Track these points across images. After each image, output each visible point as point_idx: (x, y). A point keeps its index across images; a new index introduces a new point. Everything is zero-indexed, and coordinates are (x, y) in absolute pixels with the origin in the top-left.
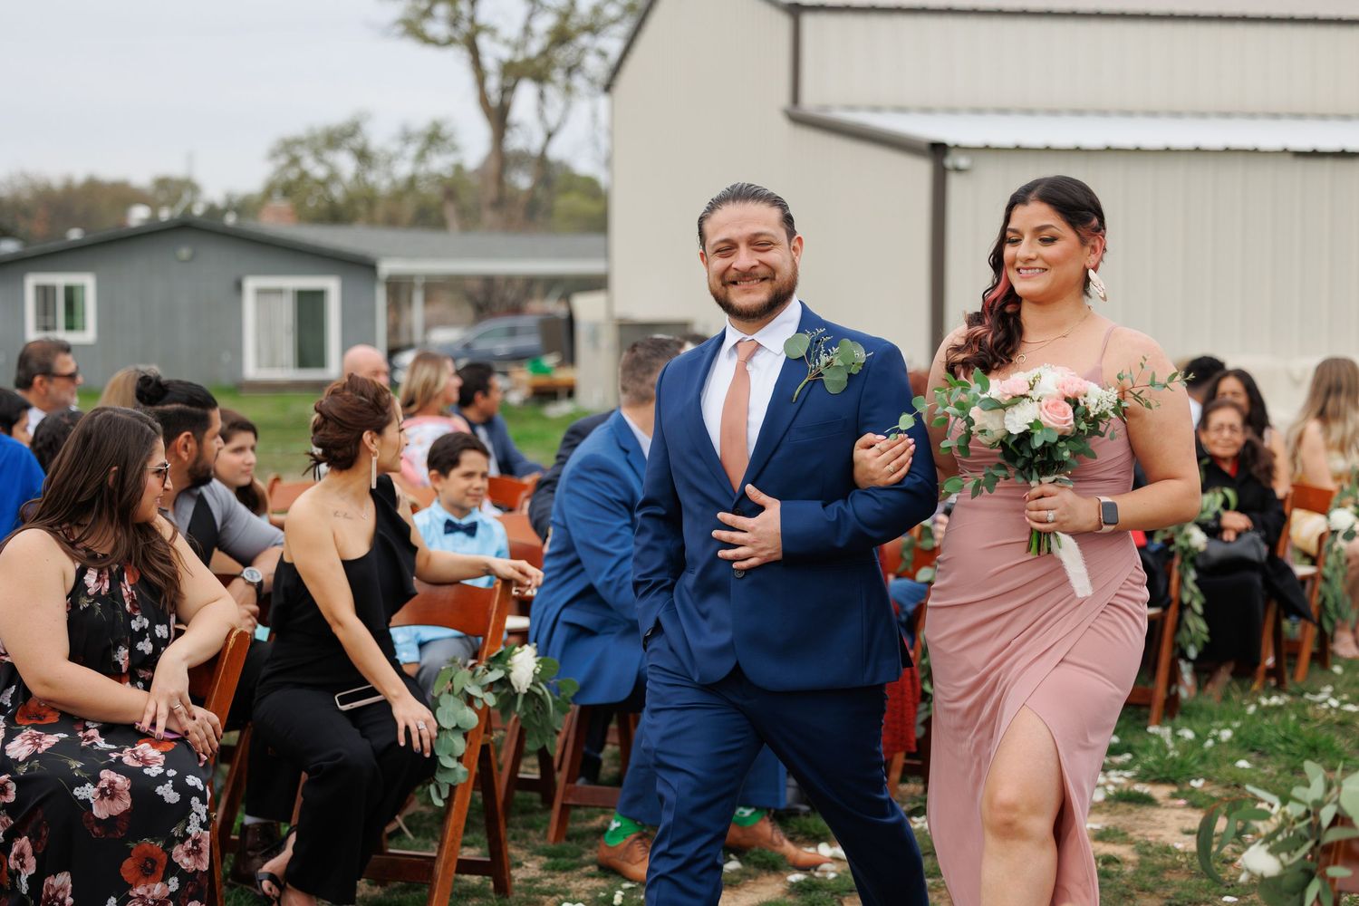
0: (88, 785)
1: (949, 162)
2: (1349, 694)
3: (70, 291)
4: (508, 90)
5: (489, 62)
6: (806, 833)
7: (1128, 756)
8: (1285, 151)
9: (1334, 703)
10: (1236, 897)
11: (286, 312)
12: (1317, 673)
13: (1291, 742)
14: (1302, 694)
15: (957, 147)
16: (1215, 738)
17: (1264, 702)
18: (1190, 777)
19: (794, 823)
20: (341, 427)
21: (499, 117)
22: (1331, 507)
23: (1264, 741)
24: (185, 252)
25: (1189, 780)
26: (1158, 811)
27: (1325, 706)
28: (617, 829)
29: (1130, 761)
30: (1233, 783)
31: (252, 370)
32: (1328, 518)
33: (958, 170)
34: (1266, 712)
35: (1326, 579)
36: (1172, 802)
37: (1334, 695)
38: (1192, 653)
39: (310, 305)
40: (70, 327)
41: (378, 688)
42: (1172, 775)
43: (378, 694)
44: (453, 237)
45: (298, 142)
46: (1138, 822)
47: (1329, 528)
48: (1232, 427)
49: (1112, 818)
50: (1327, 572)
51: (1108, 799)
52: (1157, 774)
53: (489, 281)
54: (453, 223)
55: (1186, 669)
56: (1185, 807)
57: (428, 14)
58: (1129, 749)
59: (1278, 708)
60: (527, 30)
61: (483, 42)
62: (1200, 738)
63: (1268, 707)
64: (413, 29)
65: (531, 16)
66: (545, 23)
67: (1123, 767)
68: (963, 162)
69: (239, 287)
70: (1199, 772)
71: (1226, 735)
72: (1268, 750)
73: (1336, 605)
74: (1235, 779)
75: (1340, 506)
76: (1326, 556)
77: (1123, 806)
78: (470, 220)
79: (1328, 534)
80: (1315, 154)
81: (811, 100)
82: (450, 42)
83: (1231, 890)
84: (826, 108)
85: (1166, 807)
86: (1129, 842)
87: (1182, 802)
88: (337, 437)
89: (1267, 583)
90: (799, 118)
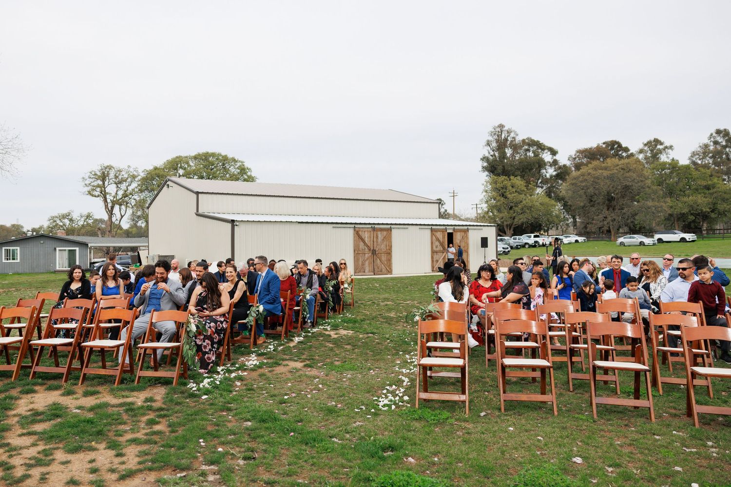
1: (235, 224)
3: (13, 250)
4: (112, 208)
5: (109, 201)
11: (66, 254)
21: (111, 213)
24: (42, 242)
31: (57, 268)
39: (72, 253)
40: (13, 259)
44: (100, 238)
45: (56, 217)
53: (108, 248)
54: (100, 236)
57: (93, 190)
60: (116, 194)
61: (108, 196)
64: (90, 193)
65: (117, 191)
66: (120, 193)
68: (237, 224)
69: (55, 249)
78: (103, 234)
80: (302, 222)
82: (98, 196)
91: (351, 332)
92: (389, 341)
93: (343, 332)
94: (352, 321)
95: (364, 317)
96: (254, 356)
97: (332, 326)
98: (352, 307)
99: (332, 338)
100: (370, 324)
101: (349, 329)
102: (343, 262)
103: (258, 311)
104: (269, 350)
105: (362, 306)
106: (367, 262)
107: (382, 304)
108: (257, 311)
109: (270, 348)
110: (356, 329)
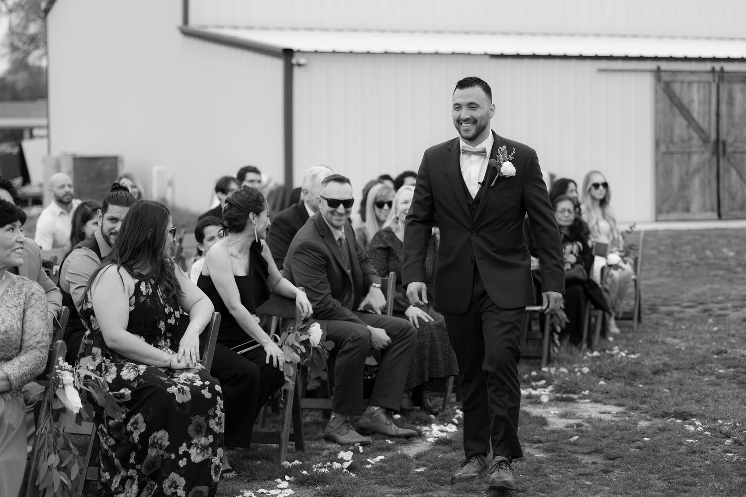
0: (173, 386)
1: (294, 61)
2: (628, 350)
6: (420, 420)
7: (543, 382)
8: (486, 54)
9: (623, 354)
10: (649, 438)
12: (603, 342)
13: (619, 372)
14: (604, 351)
15: (298, 51)
16: (580, 371)
17: (590, 355)
18: (581, 390)
19: (414, 415)
20: (239, 209)
22: (608, 253)
23: (605, 372)
25: (582, 391)
26: (580, 405)
27: (619, 356)
28: (334, 418)
29: (546, 384)
30: (605, 391)
32: (606, 258)
33: (299, 65)
34: (594, 359)
35: (606, 291)
36: (582, 401)
37: (621, 350)
38: (559, 330)
41: (257, 340)
42: (572, 389)
43: (257, 343)
46: (574, 410)
47: (607, 263)
48: (569, 211)
49: (560, 408)
50: (607, 287)
51: (551, 401)
52: (565, 389)
55: (556, 337)
56: (591, 402)
58: (542, 378)
59: (598, 357)
62: (571, 371)
63: (592, 357)
67: (544, 387)
68: (302, 61)
70: (585, 387)
71: (586, 370)
72: (610, 376)
73: (612, 304)
74: (605, 390)
75: (611, 252)
76: (606, 279)
77: (562, 403)
79: (606, 267)
80: (502, 56)
81: (195, 22)
83: (645, 435)
84: (206, 27)
85: (582, 403)
86: (578, 418)
87: (587, 401)
88: (237, 214)
89: (586, 292)
90: (188, 33)
91: (615, 410)
92: (728, 442)
93: (589, 410)
94: (625, 374)
95: (666, 359)
96: (285, 484)
97: (558, 389)
98: (635, 323)
99: (548, 428)
100: (680, 383)
101: (611, 398)
102: (598, 179)
103: (306, 343)
104: (336, 465)
105: (669, 322)
106: (696, 181)
107: (733, 315)
108: (303, 343)
109: (342, 461)
110: (631, 403)
